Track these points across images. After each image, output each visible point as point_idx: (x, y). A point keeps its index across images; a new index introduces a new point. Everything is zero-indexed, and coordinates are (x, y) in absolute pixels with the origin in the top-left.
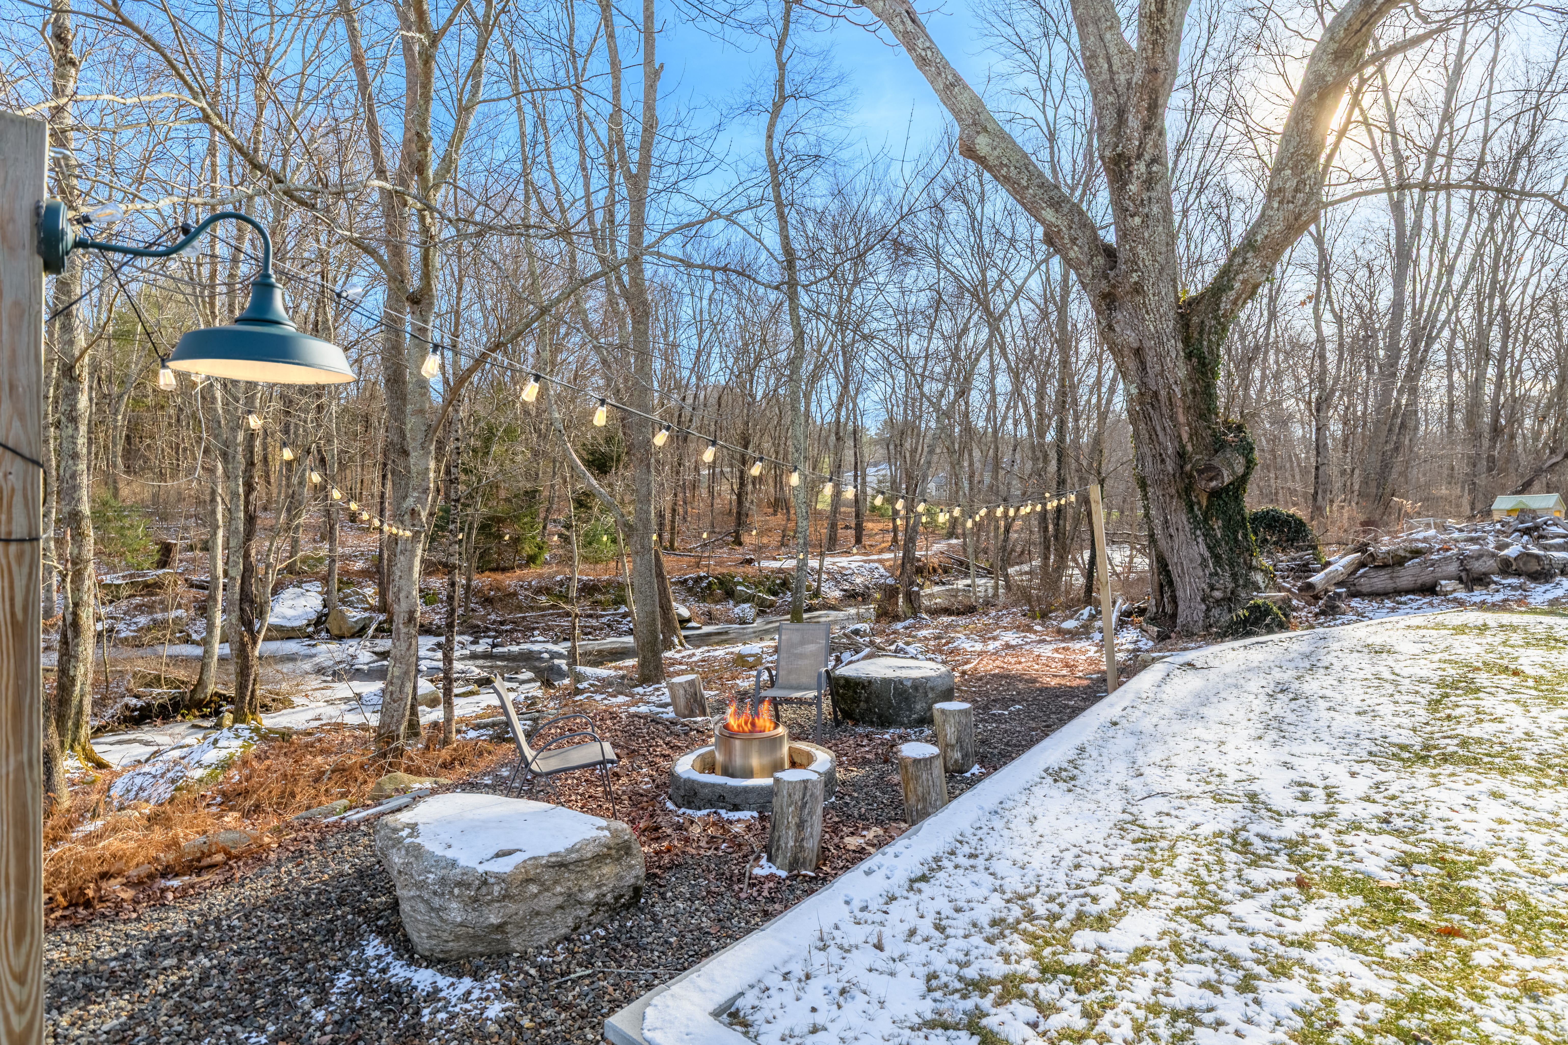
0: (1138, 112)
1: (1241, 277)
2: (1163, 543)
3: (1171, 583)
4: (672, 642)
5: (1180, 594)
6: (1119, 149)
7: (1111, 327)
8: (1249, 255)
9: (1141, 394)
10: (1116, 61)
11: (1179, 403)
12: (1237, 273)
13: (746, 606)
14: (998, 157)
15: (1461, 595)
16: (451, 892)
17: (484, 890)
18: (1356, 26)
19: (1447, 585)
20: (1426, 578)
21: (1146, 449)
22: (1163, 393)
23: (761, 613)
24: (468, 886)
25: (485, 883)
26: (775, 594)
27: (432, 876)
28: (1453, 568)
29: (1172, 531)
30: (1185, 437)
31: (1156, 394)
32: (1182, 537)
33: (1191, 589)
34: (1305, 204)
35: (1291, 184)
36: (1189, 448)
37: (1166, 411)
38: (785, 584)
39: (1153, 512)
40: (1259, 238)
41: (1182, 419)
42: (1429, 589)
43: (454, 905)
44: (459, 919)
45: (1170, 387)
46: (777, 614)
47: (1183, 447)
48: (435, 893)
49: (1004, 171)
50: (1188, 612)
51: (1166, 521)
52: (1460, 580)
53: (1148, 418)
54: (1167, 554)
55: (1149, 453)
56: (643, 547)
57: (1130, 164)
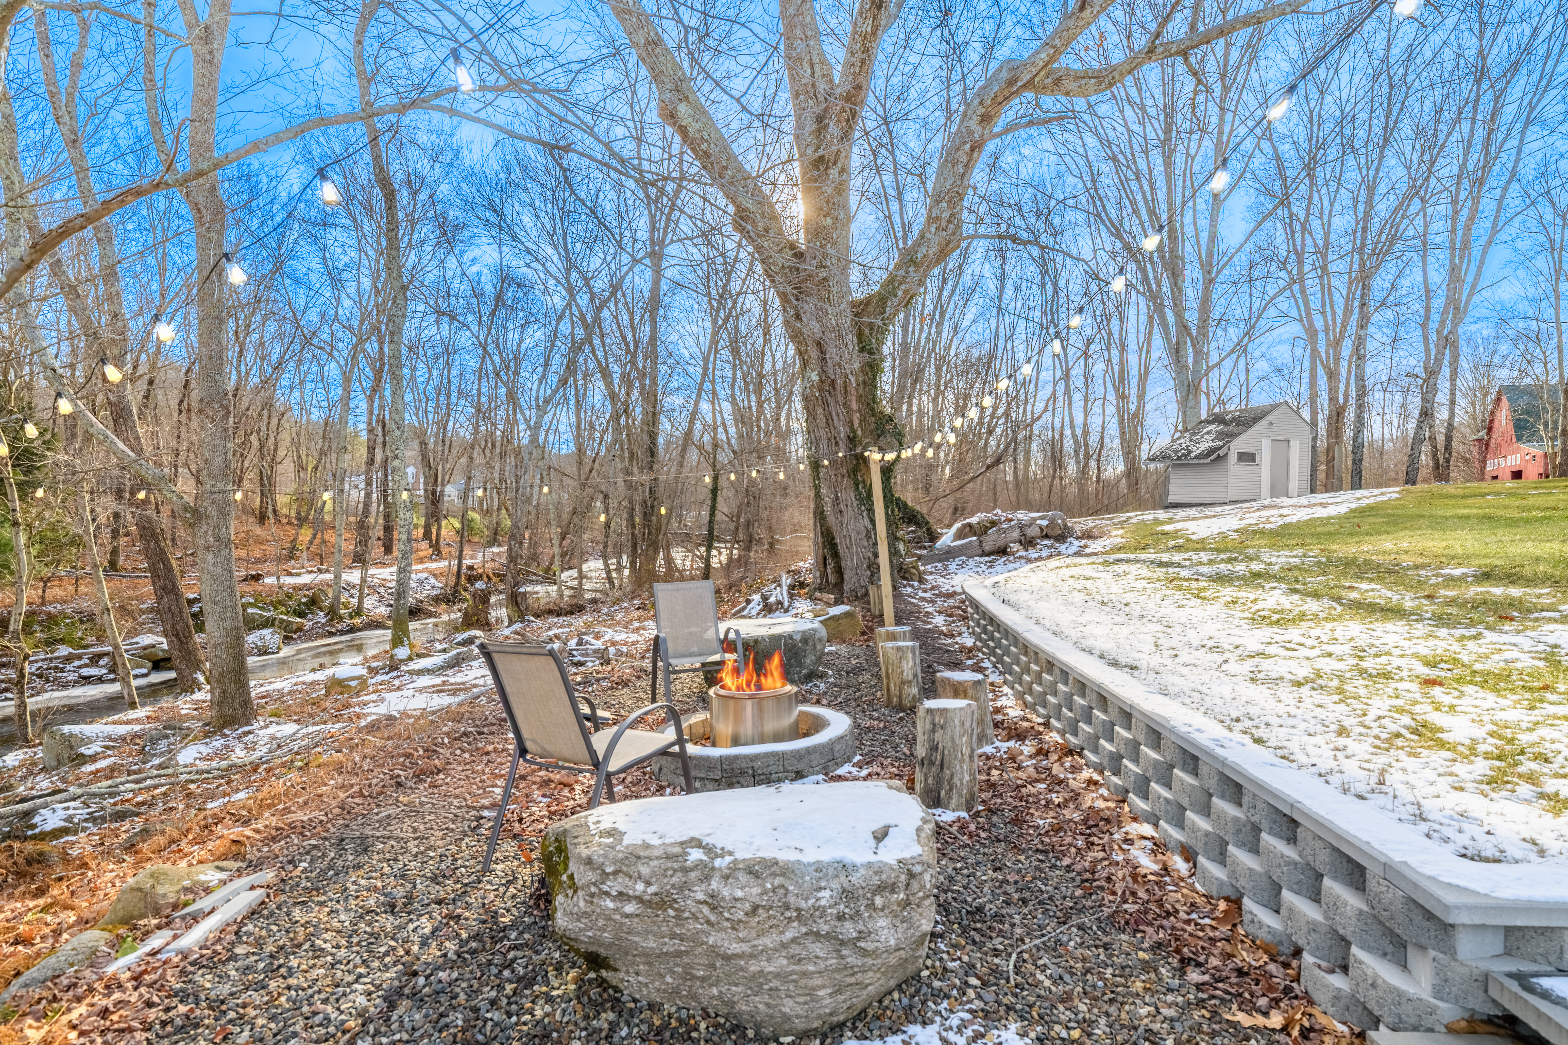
0: (839, 121)
1: (903, 287)
2: (831, 520)
3: (836, 555)
4: (195, 682)
5: (846, 564)
6: (821, 152)
7: (798, 317)
8: (911, 269)
9: (822, 381)
10: (817, 68)
11: (853, 392)
12: (900, 284)
13: (266, 632)
14: (699, 131)
15: (1022, 553)
16: (871, 906)
17: (915, 886)
18: (1000, 99)
19: (1015, 547)
20: (1001, 543)
21: (822, 433)
22: (839, 382)
23: (287, 640)
24: (893, 888)
25: (911, 875)
26: (301, 615)
27: (826, 894)
28: (1016, 534)
29: (842, 507)
30: (856, 422)
31: (833, 382)
32: (850, 512)
33: (859, 558)
34: (954, 234)
35: (946, 215)
36: (859, 433)
37: (841, 399)
38: (313, 602)
39: (824, 491)
40: (919, 255)
41: (854, 406)
42: (1003, 551)
43: (882, 923)
44: (892, 942)
45: (846, 377)
46: (310, 639)
47: (854, 431)
48: (841, 917)
49: (704, 146)
50: (855, 579)
51: (837, 498)
52: (1020, 542)
53: (825, 404)
54: (835, 530)
55: (824, 436)
56: (218, 539)
57: (827, 168)
